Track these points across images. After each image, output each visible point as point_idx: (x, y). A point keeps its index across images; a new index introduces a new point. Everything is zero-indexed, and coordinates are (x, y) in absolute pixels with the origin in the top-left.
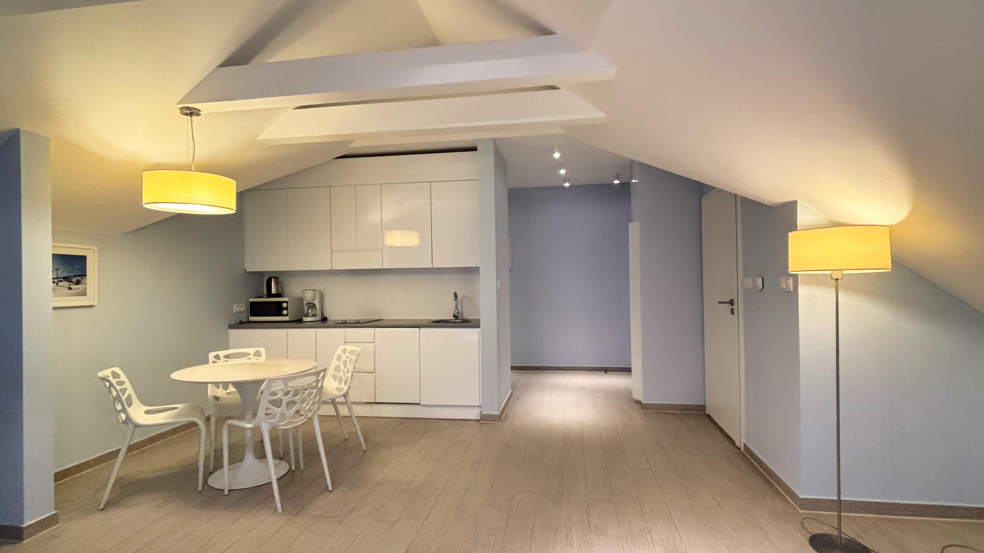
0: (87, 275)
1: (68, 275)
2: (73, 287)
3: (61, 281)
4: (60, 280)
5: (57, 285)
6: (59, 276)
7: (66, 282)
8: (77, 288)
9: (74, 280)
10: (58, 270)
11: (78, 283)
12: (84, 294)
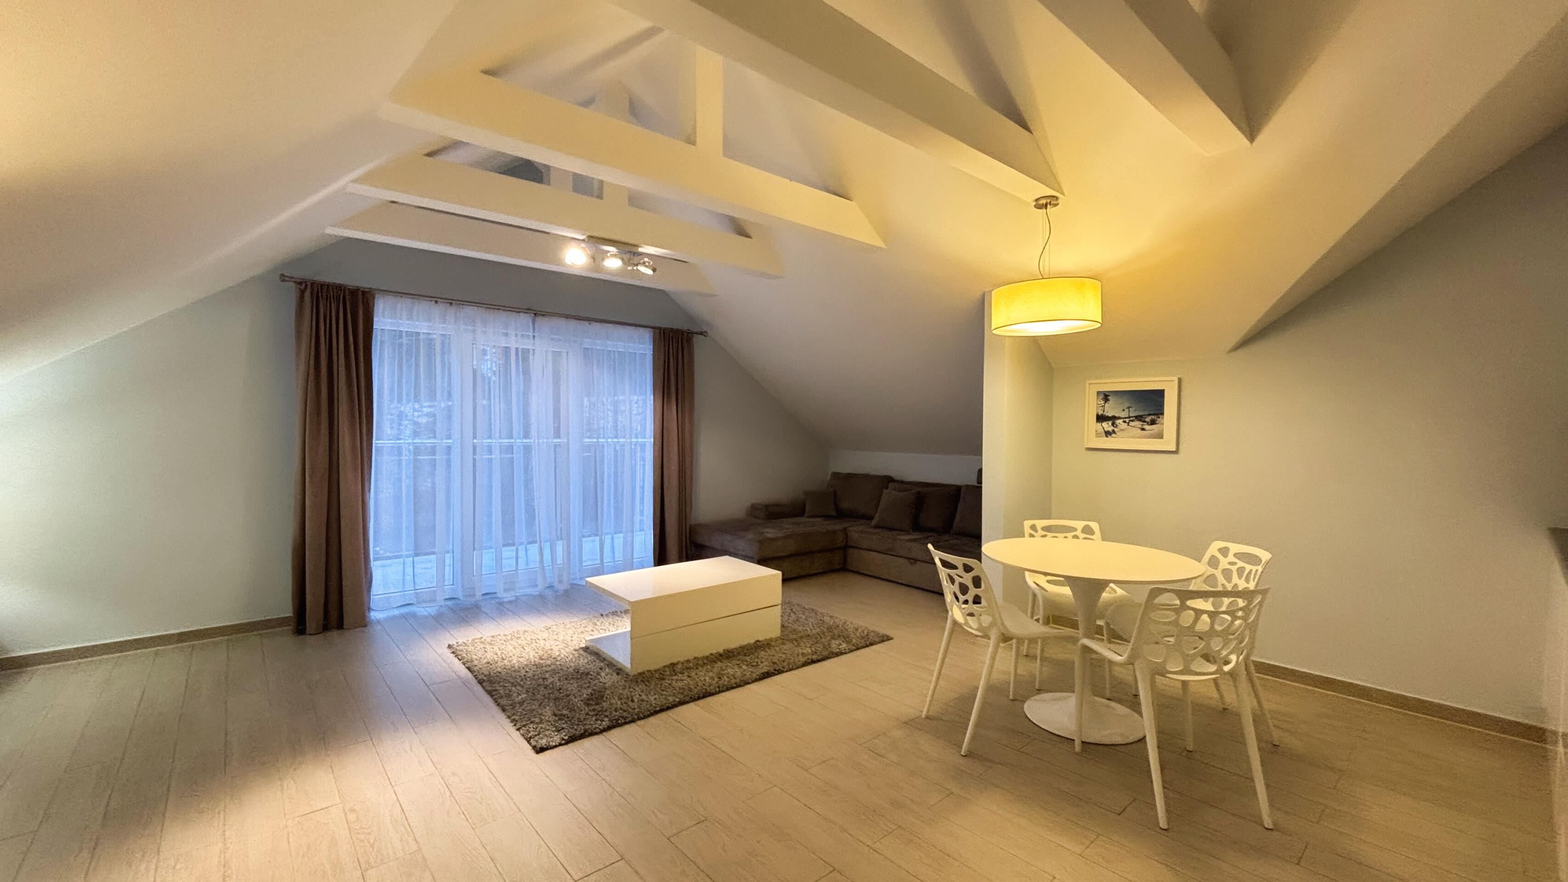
0: (1165, 414)
1: (1141, 414)
2: (1147, 427)
3: (1132, 421)
4: (1132, 419)
5: (1128, 425)
6: (1131, 415)
7: (1138, 422)
8: (1152, 429)
9: (1148, 419)
10: (1130, 409)
11: (1153, 422)
12: (1160, 436)
